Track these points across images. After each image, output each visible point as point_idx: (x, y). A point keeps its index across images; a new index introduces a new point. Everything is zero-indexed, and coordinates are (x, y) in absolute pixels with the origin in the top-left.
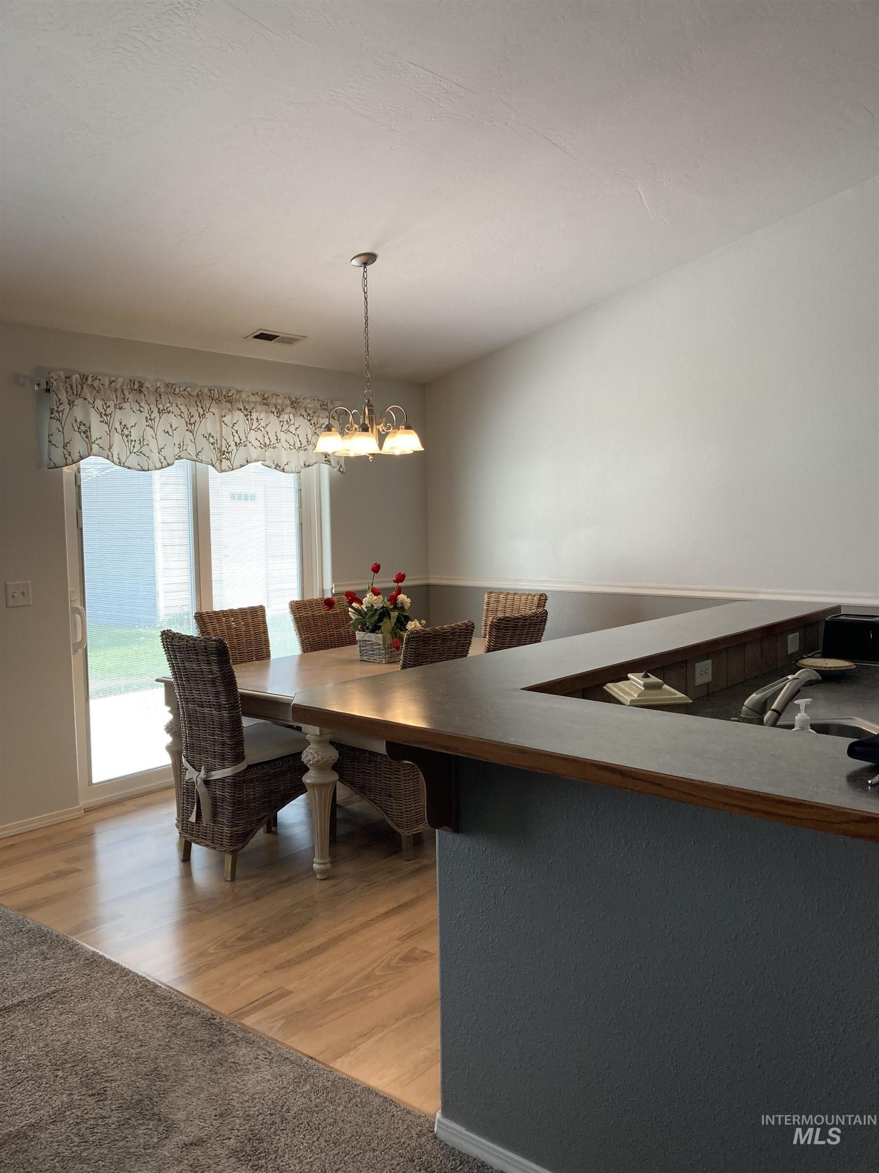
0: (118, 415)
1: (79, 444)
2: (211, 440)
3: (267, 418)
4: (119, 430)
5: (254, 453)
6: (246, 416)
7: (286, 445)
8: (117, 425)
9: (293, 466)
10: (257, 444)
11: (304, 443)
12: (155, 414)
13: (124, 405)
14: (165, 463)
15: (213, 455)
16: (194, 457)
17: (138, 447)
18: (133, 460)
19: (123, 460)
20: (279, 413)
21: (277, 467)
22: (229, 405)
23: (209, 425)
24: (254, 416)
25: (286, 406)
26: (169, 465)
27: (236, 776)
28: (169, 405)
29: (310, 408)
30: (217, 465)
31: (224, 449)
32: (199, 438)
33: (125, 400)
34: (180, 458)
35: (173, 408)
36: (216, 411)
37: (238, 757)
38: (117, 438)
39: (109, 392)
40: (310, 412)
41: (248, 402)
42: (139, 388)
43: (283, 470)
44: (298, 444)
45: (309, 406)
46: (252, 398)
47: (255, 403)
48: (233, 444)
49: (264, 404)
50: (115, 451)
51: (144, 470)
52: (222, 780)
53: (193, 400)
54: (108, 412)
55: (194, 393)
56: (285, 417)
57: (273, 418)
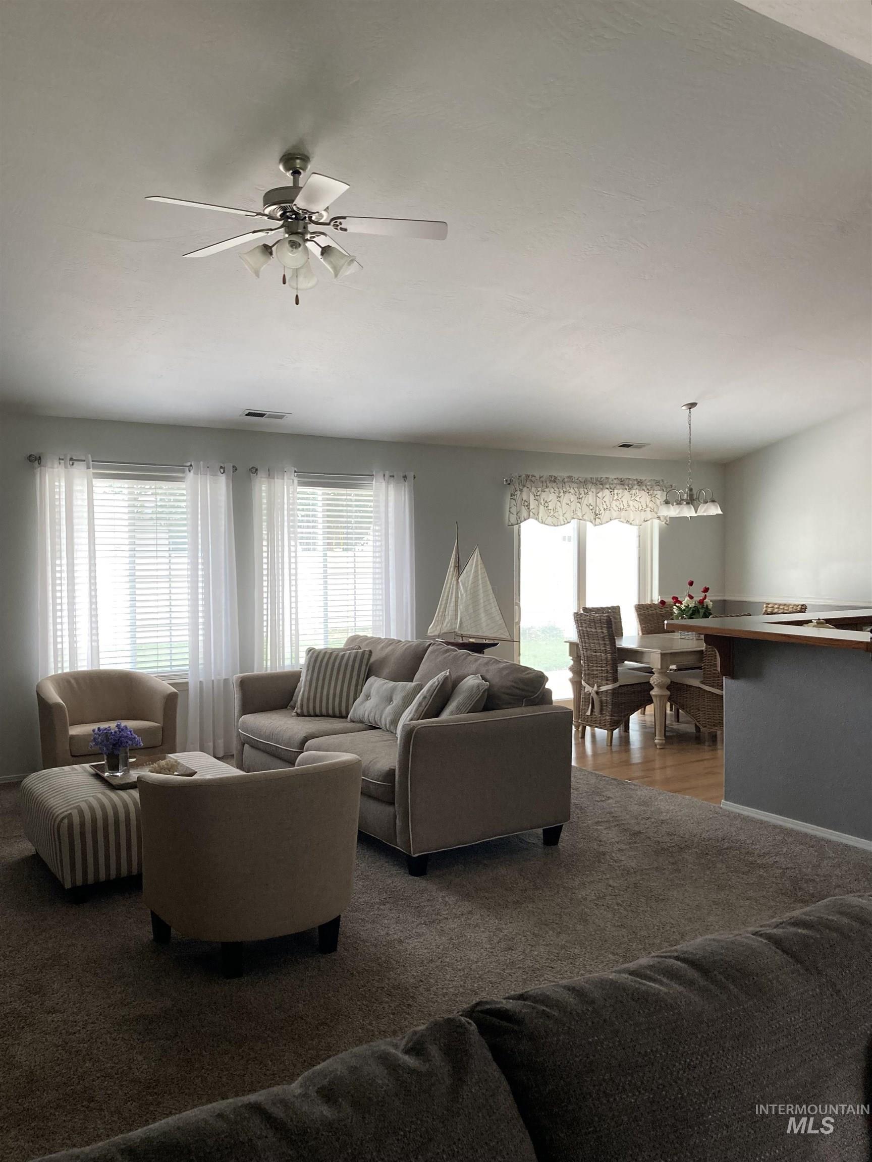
0: (544, 495)
1: (524, 513)
2: (591, 507)
3: (623, 492)
4: (543, 504)
5: (615, 514)
6: (611, 492)
7: (634, 509)
8: (542, 501)
9: (637, 522)
10: (616, 509)
11: (644, 507)
12: (562, 494)
13: (546, 490)
14: (566, 522)
15: (592, 516)
16: (581, 518)
17: (552, 513)
18: (550, 520)
19: (544, 520)
20: (630, 489)
21: (628, 522)
22: (601, 486)
23: (590, 499)
24: (616, 491)
25: (634, 485)
26: (568, 523)
27: (614, 689)
28: (569, 488)
29: (649, 485)
30: (594, 522)
31: (597, 512)
32: (584, 506)
33: (547, 487)
34: (573, 518)
35: (572, 491)
36: (594, 490)
37: (615, 680)
38: (542, 507)
39: (539, 483)
40: (648, 487)
41: (612, 484)
42: (554, 480)
43: (631, 524)
44: (641, 508)
45: (648, 484)
46: (615, 481)
47: (616, 484)
48: (602, 509)
49: (621, 484)
50: (540, 515)
51: (555, 526)
52: (606, 691)
53: (582, 485)
54: (538, 494)
55: (583, 481)
56: (634, 492)
57: (626, 492)
